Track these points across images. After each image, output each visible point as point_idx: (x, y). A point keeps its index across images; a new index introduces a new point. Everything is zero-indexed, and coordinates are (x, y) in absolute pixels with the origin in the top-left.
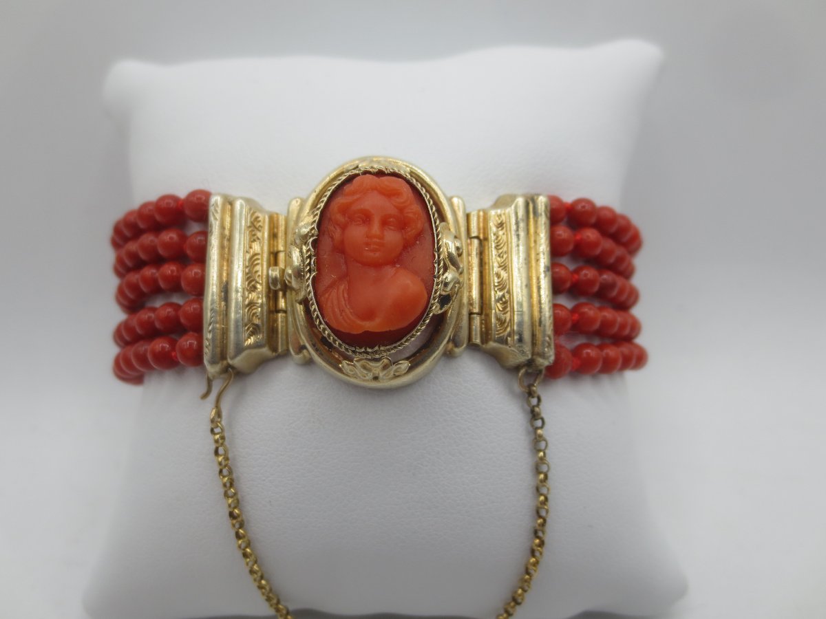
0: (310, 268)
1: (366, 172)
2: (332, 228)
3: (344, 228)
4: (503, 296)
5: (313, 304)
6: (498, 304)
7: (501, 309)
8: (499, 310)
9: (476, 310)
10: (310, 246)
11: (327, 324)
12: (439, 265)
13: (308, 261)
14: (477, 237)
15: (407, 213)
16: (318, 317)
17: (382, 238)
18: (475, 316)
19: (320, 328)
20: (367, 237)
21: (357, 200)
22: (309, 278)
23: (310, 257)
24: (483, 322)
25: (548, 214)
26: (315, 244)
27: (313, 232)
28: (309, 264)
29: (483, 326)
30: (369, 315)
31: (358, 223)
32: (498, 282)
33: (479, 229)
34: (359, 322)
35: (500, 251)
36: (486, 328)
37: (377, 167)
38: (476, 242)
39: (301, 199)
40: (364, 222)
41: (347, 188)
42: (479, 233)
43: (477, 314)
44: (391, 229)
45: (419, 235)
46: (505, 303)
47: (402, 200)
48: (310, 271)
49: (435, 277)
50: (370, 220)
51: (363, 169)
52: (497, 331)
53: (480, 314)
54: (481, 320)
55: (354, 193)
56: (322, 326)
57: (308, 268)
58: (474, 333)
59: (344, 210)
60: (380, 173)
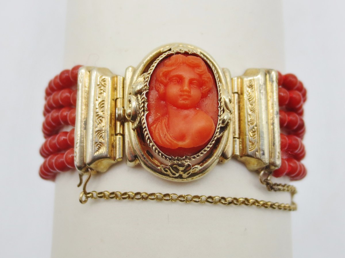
0: (144, 109)
1: (178, 53)
2: (158, 85)
3: (166, 85)
4: (253, 128)
5: (146, 130)
6: (250, 133)
7: (252, 136)
8: (251, 136)
9: (237, 136)
10: (144, 96)
11: (155, 142)
12: (220, 109)
13: (143, 105)
14: (237, 93)
15: (204, 78)
16: (149, 138)
17: (189, 92)
18: (236, 139)
19: (150, 145)
20: (181, 91)
21: (174, 69)
22: (144, 115)
23: (144, 102)
24: (241, 143)
25: (277, 81)
26: (147, 94)
27: (145, 87)
28: (144, 107)
29: (241, 145)
30: (182, 137)
31: (175, 83)
32: (250, 120)
33: (238, 88)
34: (175, 142)
35: (251, 101)
36: (243, 146)
37: (184, 50)
38: (236, 95)
39: (133, 68)
40: (178, 82)
41: (167, 62)
42: (238, 90)
43: (238, 138)
44: (195, 87)
45: (209, 91)
46: (254, 132)
47: (200, 71)
48: (144, 111)
49: (219, 116)
50: (182, 82)
51: (175, 51)
52: (250, 148)
53: (239, 138)
54: (240, 142)
55: (172, 65)
56: (151, 144)
57: (142, 109)
58: (236, 149)
59: (166, 74)
60: (186, 54)
